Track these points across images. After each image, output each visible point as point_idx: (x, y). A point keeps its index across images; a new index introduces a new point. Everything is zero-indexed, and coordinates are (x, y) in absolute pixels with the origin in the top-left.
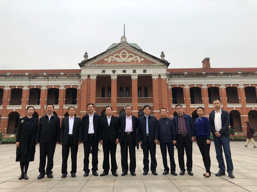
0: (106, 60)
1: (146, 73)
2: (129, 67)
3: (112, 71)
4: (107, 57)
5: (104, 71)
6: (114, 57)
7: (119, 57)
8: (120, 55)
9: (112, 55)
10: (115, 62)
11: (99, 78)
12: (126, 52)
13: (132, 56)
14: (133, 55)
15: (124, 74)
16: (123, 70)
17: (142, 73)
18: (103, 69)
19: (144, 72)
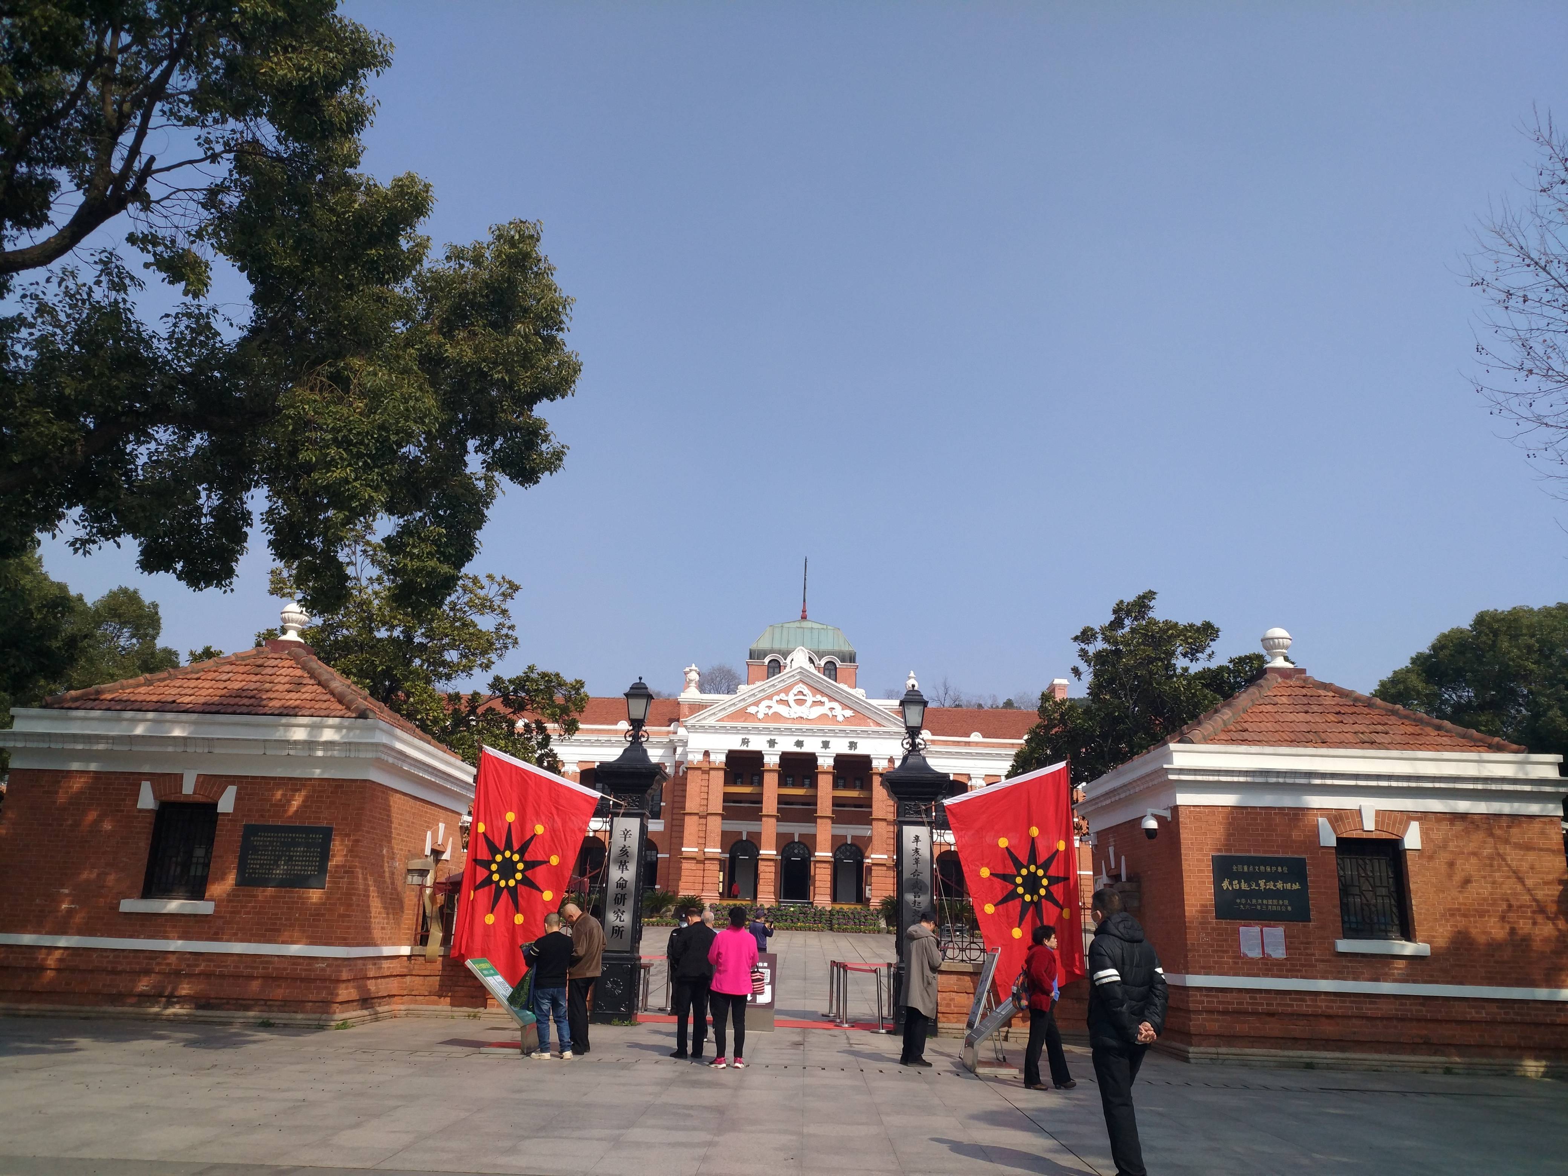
0: (752, 710)
1: (857, 752)
2: (811, 732)
3: (768, 742)
4: (756, 704)
5: (745, 742)
6: (773, 703)
7: (786, 703)
8: (791, 698)
9: (770, 697)
10: (777, 716)
11: (732, 756)
12: (806, 691)
13: (822, 703)
14: (825, 699)
15: (799, 750)
16: (796, 739)
17: (845, 750)
18: (744, 737)
19: (851, 749)
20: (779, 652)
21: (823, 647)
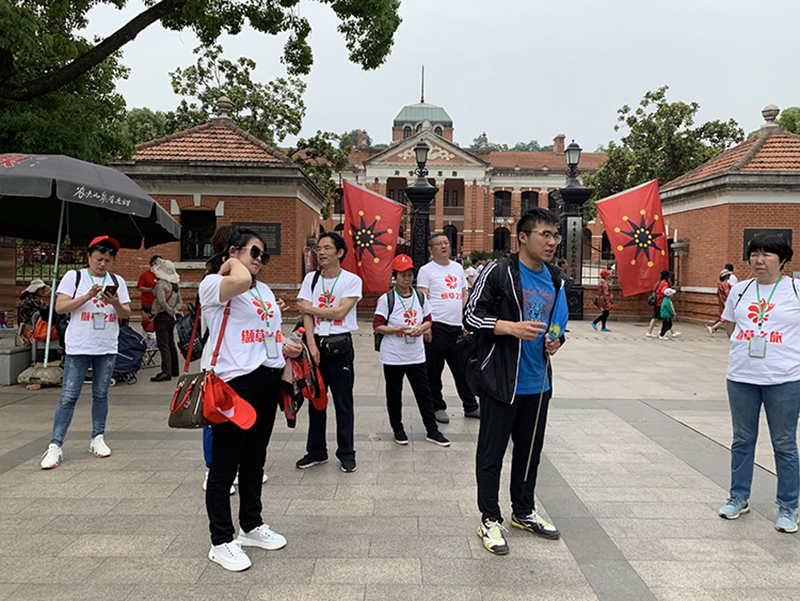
0: (400, 155)
1: (457, 177)
3: (409, 173)
4: (402, 152)
5: (397, 173)
6: (411, 151)
9: (410, 148)
11: (390, 180)
12: (429, 144)
14: (440, 148)
17: (451, 177)
18: (396, 170)
19: (453, 176)
20: (410, 122)
21: (434, 119)
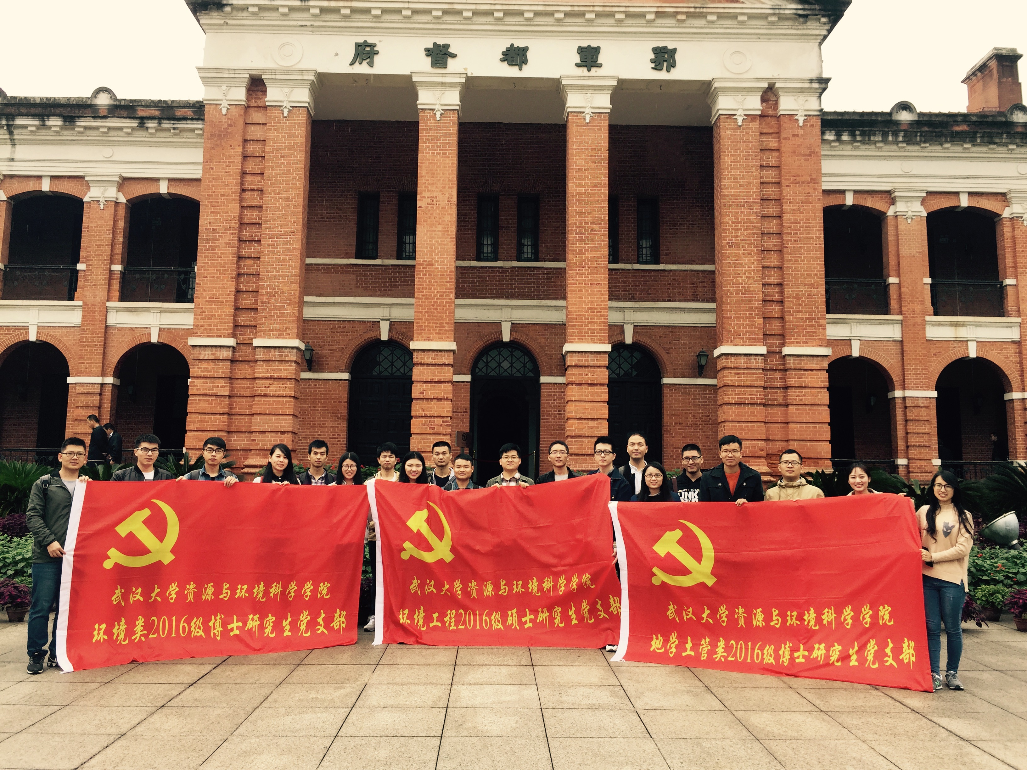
1: (676, 74)
2: (548, 22)
3: (429, 52)
5: (365, 52)
15: (512, 72)
16: (504, 44)
17: (642, 70)
18: (361, 40)
19: (657, 66)
